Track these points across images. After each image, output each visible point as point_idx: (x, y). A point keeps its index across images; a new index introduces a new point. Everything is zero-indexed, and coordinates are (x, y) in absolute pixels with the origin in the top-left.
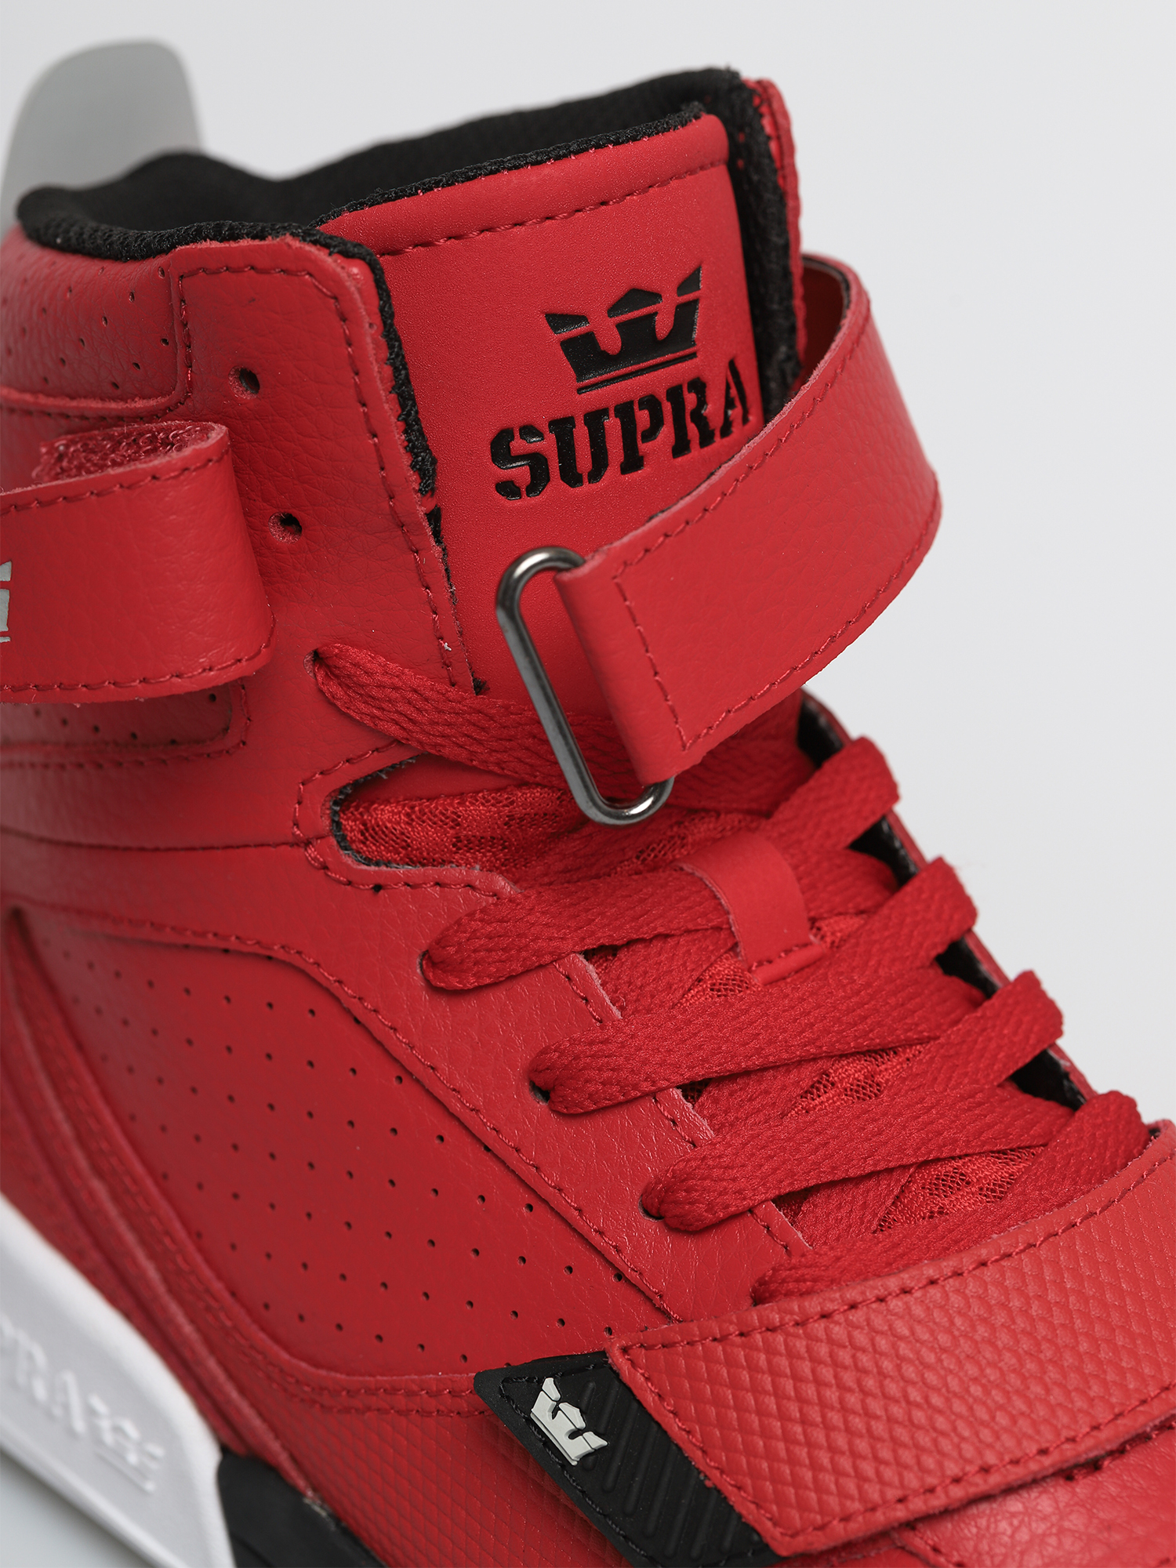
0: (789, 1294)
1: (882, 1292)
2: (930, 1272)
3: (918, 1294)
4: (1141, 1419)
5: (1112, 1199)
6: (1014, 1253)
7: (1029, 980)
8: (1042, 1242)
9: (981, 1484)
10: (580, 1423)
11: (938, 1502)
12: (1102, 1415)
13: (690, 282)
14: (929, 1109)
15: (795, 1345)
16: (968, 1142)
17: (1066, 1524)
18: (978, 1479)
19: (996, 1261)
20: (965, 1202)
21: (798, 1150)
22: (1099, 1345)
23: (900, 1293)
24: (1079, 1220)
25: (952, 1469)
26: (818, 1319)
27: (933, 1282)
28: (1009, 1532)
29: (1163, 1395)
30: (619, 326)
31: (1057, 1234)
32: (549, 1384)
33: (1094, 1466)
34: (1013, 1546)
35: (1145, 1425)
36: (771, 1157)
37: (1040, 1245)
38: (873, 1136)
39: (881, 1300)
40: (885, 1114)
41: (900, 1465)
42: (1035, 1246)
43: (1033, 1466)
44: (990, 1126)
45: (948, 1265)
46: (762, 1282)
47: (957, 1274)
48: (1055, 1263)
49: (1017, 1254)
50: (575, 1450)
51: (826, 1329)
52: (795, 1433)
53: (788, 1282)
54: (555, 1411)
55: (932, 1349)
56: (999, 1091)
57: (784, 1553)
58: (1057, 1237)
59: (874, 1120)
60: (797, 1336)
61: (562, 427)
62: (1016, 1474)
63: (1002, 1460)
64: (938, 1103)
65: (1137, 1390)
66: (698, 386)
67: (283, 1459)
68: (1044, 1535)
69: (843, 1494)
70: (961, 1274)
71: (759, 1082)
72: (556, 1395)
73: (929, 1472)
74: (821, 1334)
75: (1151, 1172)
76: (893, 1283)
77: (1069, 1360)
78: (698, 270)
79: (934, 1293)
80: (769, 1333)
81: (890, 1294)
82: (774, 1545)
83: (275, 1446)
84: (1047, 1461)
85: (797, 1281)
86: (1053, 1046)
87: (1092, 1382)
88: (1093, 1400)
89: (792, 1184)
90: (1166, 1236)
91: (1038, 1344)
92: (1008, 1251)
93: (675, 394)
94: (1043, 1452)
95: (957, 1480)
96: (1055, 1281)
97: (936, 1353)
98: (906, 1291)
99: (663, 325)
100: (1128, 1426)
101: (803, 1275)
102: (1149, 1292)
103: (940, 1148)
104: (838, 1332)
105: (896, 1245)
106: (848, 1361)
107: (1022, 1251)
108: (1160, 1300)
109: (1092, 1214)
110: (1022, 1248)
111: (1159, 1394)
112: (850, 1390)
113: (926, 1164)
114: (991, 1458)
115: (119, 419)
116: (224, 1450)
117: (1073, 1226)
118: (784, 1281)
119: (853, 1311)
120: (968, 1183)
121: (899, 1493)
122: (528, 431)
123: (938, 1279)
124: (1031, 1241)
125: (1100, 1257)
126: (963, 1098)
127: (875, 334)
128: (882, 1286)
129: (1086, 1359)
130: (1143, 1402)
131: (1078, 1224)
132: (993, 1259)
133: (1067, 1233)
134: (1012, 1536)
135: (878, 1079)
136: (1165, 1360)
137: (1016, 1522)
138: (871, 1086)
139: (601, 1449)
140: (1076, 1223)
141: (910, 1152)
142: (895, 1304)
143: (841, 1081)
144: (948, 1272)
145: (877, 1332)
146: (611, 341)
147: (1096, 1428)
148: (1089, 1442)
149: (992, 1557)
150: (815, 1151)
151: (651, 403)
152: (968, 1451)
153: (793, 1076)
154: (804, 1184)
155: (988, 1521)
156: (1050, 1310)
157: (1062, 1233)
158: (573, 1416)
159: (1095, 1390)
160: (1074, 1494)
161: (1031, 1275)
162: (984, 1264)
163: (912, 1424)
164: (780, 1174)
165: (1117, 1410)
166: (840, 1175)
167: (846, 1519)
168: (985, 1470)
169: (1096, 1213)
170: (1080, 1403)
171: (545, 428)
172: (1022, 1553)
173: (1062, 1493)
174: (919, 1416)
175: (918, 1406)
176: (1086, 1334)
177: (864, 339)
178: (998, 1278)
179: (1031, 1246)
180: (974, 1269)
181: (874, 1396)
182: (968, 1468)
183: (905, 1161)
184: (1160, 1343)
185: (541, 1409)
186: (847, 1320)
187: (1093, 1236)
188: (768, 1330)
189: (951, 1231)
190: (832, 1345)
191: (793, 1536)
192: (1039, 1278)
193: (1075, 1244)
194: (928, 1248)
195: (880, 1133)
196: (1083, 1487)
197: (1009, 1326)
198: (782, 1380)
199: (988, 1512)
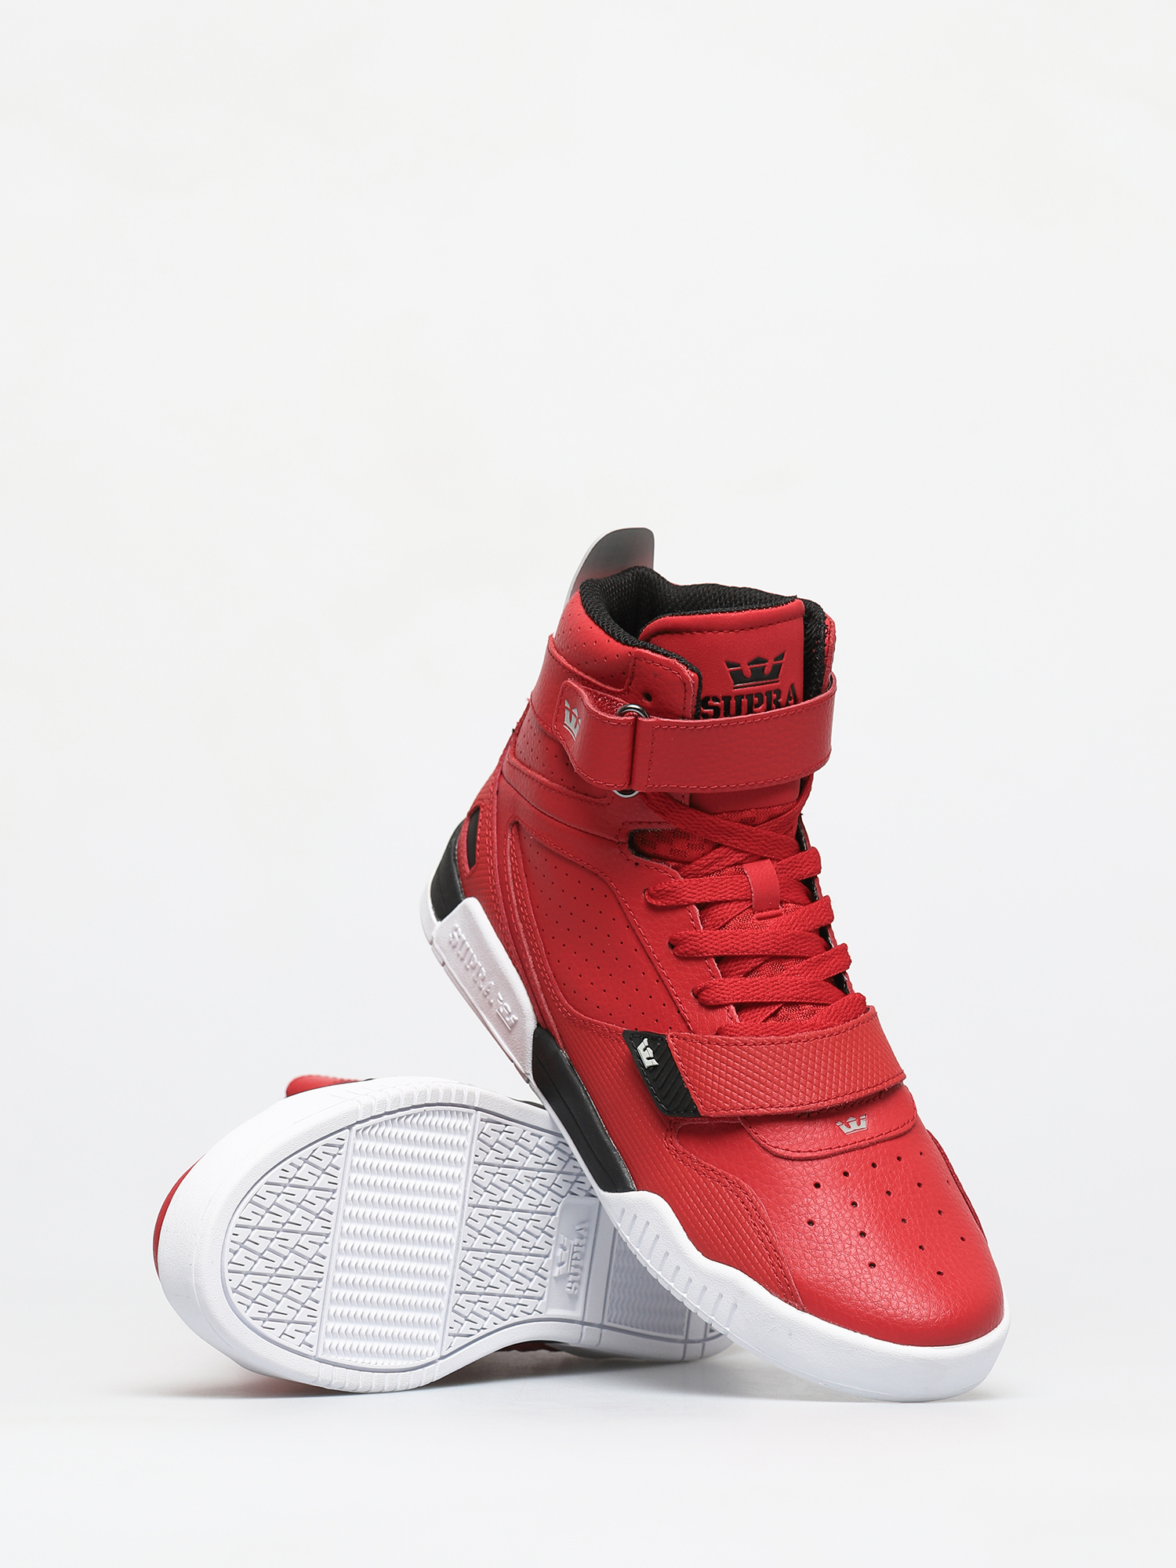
4: (826, 1104)
7: (844, 947)
10: (652, 1056)
12: (814, 1098)
13: (781, 657)
14: (797, 985)
15: (724, 1050)
16: (807, 998)
21: (748, 989)
26: (734, 1044)
27: (782, 1042)
30: (751, 669)
32: (646, 1040)
35: (827, 1106)
36: (739, 990)
38: (775, 990)
40: (782, 983)
42: (818, 1038)
43: (787, 1109)
44: (816, 995)
46: (720, 1028)
50: (648, 1063)
51: (735, 1048)
52: (716, 1079)
53: (728, 1031)
54: (645, 1050)
56: (823, 982)
57: (702, 1114)
59: (777, 985)
60: (726, 1048)
61: (727, 699)
62: (781, 1110)
63: (777, 1104)
64: (801, 983)
66: (778, 692)
67: (557, 1035)
69: (725, 1101)
72: (647, 1044)
74: (733, 1049)
78: (784, 653)
80: (718, 1044)
82: (700, 1111)
83: (556, 1030)
84: (791, 1109)
85: (731, 1031)
86: (845, 973)
89: (741, 1001)
93: (769, 693)
94: (791, 1106)
99: (767, 670)
100: (821, 1105)
101: (733, 1030)
103: (797, 999)
110: (813, 1038)
115: (601, 689)
116: (538, 1025)
122: (716, 699)
127: (833, 700)
130: (829, 1099)
132: (803, 1040)
139: (657, 1066)
141: (786, 998)
146: (747, 671)
147: (811, 1102)
148: (807, 1107)
150: (754, 990)
151: (759, 695)
153: (756, 960)
158: (650, 1052)
164: (739, 996)
165: (819, 1099)
166: (757, 1002)
167: (725, 1110)
171: (721, 699)
177: (830, 699)
178: (794, 1047)
180: (788, 1042)
185: (641, 1048)
191: (706, 1110)
196: (803, 1120)
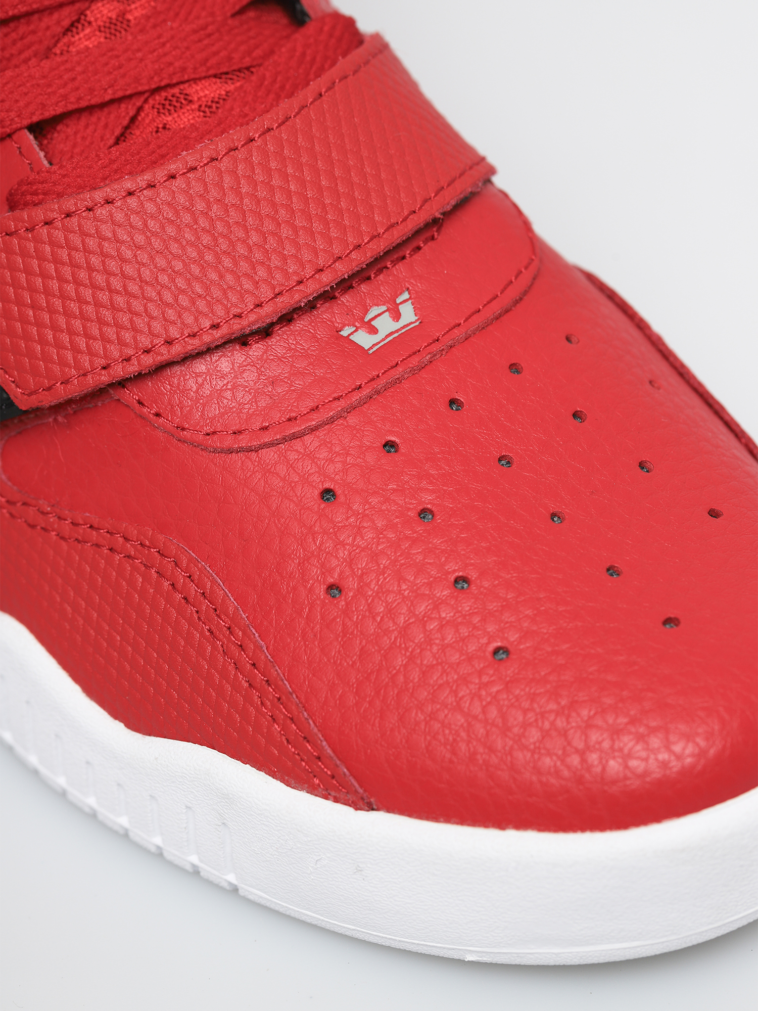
0: (26, 204)
1: (90, 204)
2: (129, 185)
3: (119, 204)
4: (297, 297)
5: (289, 116)
6: (199, 167)
8: (224, 155)
9: (165, 354)
11: (133, 368)
12: (265, 292)
14: (164, 44)
15: (25, 246)
16: (195, 69)
17: (240, 381)
18: (164, 350)
19: (184, 174)
20: (185, 119)
21: (50, 86)
22: (266, 238)
23: (105, 204)
24: (257, 135)
25: (145, 341)
26: (43, 226)
27: (130, 194)
28: (194, 389)
29: (317, 276)
31: (237, 149)
33: (266, 332)
34: (197, 400)
35: (300, 301)
36: (26, 94)
37: (221, 158)
38: (114, 70)
39: (90, 209)
40: (126, 51)
41: (105, 340)
42: (217, 159)
43: (207, 338)
44: (216, 53)
45: (142, 180)
47: (151, 186)
48: (234, 173)
49: (201, 167)
51: (48, 233)
52: (28, 315)
53: (26, 195)
55: (129, 247)
56: (230, 22)
57: (24, 409)
58: (236, 151)
59: (117, 57)
60: (28, 239)
62: (194, 344)
63: (182, 334)
64: (172, 37)
65: (295, 273)
68: (221, 390)
69: (63, 363)
70: (154, 186)
71: (28, 23)
73: (126, 345)
74: (45, 238)
75: (329, 89)
76: (99, 196)
77: (241, 250)
79: (132, 202)
80: (8, 237)
81: (96, 205)
82: (17, 402)
84: (217, 334)
85: (33, 194)
87: (258, 268)
88: (258, 283)
89: (42, 114)
90: (336, 143)
91: (215, 239)
92: (194, 164)
94: (216, 326)
95: (147, 351)
96: (232, 187)
97: (132, 250)
98: (109, 202)
100: (285, 303)
101: (37, 190)
102: (313, 191)
103: (171, 76)
104: (59, 235)
105: (112, 162)
106: (65, 258)
107: (205, 165)
108: (323, 197)
109: (269, 130)
110: (206, 162)
111: (314, 275)
112: (67, 282)
113: (158, 89)
114: (174, 332)
117: (252, 141)
118: (23, 194)
119: (68, 218)
120: (191, 101)
121: (103, 362)
123: (135, 191)
124: (214, 156)
125: (273, 165)
126: (195, 32)
128: (90, 198)
129: (255, 249)
130: (300, 282)
131: (256, 139)
132: (181, 173)
133: (245, 147)
134: (197, 392)
135: (130, 17)
136: (321, 247)
137: (200, 380)
138: (122, 22)
140: (254, 138)
141: (144, 81)
142: (103, 212)
143: (96, 20)
144: (143, 184)
145: (87, 235)
147: (259, 305)
148: (252, 317)
149: (181, 408)
150: (65, 84)
152: (157, 326)
153: (56, 16)
154: (53, 113)
155: (179, 379)
156: (227, 211)
157: (241, 147)
159: (262, 273)
160: (248, 356)
161: (213, 183)
162: (173, 177)
163: (114, 308)
164: (32, 107)
165: (277, 291)
166: (84, 104)
167: (65, 382)
168: (169, 342)
169: (273, 129)
170: (247, 285)
172: (204, 405)
173: (238, 356)
174: (120, 300)
175: (118, 292)
176: (257, 230)
178: (184, 188)
179: (213, 159)
180: (165, 181)
181: (85, 286)
182: (156, 341)
183: (140, 89)
184: (319, 233)
186: (63, 225)
187: (268, 148)
188: (7, 234)
189: (160, 147)
190: (53, 246)
191: (30, 395)
192: (220, 185)
193: (251, 156)
194: (140, 162)
195: (120, 67)
196: (256, 349)
197: (192, 226)
198: (18, 274)
199: (178, 373)
